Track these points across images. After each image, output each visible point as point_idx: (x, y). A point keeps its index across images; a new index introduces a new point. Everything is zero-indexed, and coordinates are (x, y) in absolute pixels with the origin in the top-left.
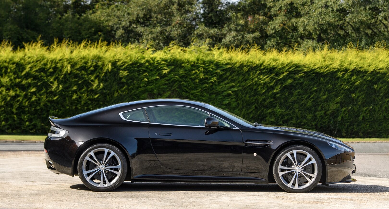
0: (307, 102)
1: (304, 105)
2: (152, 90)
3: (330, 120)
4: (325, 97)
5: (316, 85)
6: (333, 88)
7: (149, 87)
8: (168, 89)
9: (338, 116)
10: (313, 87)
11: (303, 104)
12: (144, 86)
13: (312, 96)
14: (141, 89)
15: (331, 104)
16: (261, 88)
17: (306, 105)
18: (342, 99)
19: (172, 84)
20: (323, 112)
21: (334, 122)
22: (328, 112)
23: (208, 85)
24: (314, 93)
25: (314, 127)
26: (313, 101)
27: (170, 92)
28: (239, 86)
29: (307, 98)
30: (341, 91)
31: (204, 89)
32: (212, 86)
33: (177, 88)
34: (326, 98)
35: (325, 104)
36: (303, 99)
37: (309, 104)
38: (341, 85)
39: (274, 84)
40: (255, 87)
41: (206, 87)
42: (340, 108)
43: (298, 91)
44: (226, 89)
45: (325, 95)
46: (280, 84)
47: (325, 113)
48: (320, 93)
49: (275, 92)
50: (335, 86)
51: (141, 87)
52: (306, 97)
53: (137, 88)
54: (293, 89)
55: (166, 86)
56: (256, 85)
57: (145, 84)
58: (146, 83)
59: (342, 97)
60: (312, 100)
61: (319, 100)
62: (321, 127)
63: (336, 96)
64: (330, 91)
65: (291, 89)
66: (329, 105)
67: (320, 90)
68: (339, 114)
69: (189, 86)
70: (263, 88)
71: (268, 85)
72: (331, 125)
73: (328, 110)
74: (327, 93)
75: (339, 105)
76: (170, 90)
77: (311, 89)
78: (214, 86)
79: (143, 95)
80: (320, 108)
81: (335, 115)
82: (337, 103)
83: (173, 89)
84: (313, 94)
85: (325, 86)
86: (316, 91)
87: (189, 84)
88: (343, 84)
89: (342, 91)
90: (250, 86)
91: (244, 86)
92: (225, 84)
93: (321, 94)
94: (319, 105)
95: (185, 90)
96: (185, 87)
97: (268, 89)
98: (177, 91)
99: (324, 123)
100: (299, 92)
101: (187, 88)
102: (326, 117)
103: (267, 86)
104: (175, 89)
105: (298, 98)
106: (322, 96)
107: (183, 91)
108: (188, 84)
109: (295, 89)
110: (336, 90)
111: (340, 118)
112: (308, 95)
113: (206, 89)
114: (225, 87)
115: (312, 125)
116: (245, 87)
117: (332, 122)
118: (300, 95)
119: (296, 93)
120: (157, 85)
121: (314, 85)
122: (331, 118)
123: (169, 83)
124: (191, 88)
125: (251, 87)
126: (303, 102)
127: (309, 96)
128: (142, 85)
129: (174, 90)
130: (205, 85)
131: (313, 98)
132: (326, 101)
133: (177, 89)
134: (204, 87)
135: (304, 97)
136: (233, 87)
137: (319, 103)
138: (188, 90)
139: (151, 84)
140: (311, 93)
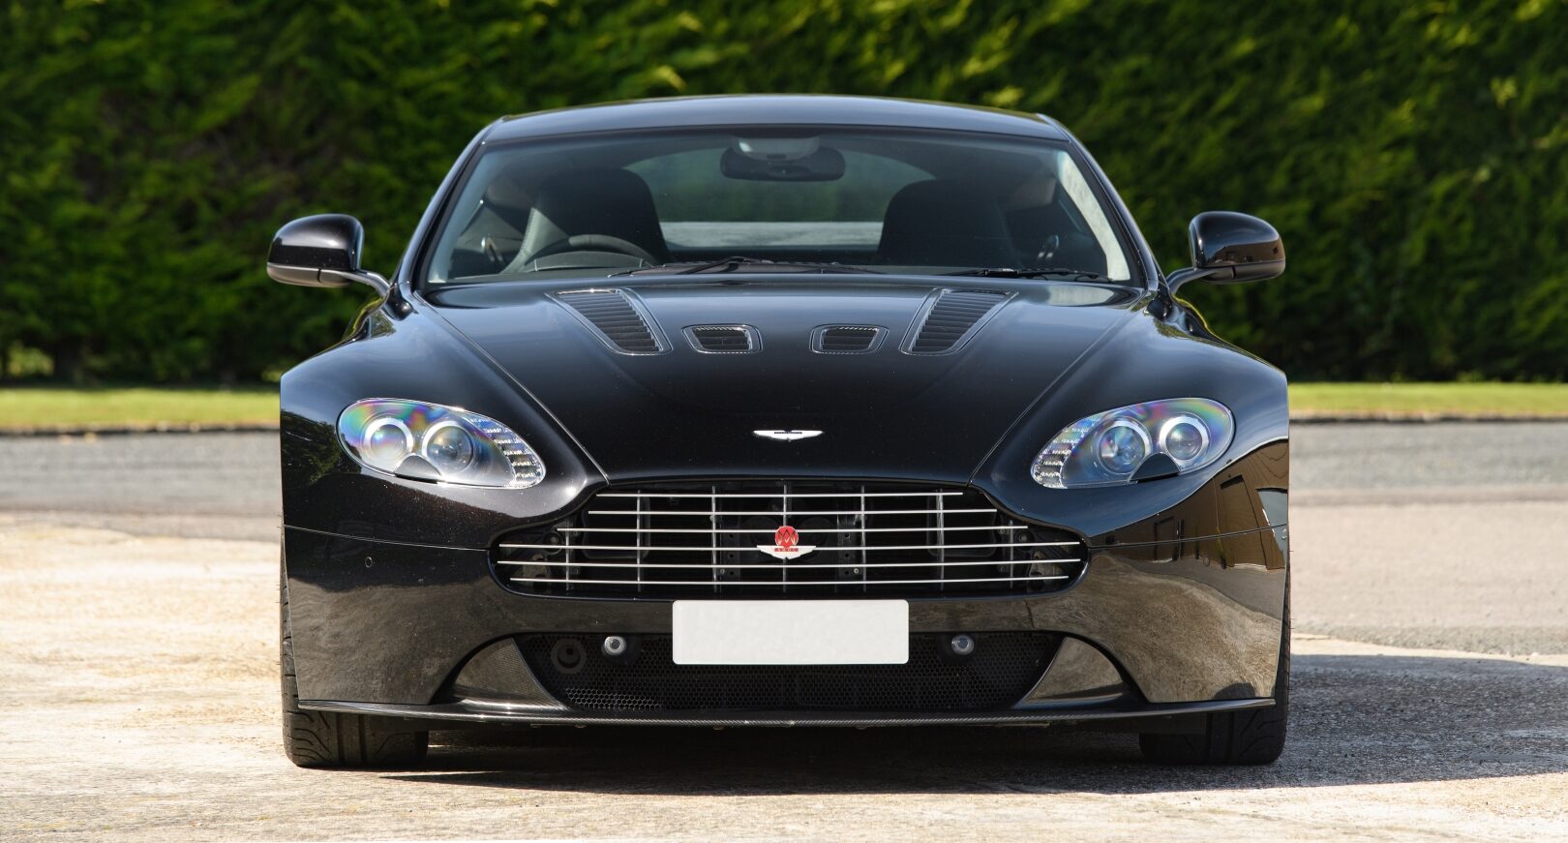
0: (1195, 143)
1: (1170, 161)
2: (133, 67)
3: (1351, 260)
4: (1316, 102)
5: (1250, 24)
6: (1371, 46)
7: (111, 49)
8: (241, 62)
9: (1402, 235)
10: (1234, 39)
11: (1163, 153)
12: (75, 43)
13: (1226, 100)
14: (53, 65)
15: (1355, 153)
16: (880, 48)
17: (1183, 159)
18: (1431, 117)
19: (265, 27)
20: (1303, 205)
21: (1380, 275)
22: (1340, 210)
23: (514, 29)
24: (1243, 80)
25: (1240, 308)
26: (1235, 133)
27: (252, 81)
28: (731, 36)
29: (1191, 116)
30: (1420, 59)
31: (493, 55)
32: (542, 35)
33: (309, 51)
34: (1325, 112)
35: (1318, 156)
36: (1166, 116)
37: (1209, 150)
38: (1425, 20)
39: (965, 22)
40: (838, 42)
41: (503, 40)
42: (1418, 179)
43: (1133, 62)
44: (636, 58)
45: (1311, 88)
46: (1006, 19)
47: (1314, 215)
48: (1279, 76)
49: (975, 77)
50: (1384, 28)
51: (52, 49)
52: (1185, 107)
53: (30, 57)
54: (1098, 53)
55: (227, 42)
56: (841, 25)
57: (86, 27)
58: (92, 18)
59: (1431, 99)
60: (1229, 123)
61: (1272, 127)
62: (1290, 312)
63: (1391, 96)
64: (1345, 65)
65: (1085, 53)
66: (1342, 160)
67: (1283, 57)
68: (1413, 218)
69: (385, 38)
70: (891, 44)
71: (930, 26)
72: (1355, 295)
73: (1337, 195)
74: (1325, 75)
75: (1407, 156)
76: (255, 65)
77: (1219, 51)
78: (558, 40)
79: (72, 106)
80: (1279, 182)
81: (1384, 225)
82: (1399, 144)
83: (275, 57)
84: (1231, 82)
85: (1317, 29)
86: (1252, 63)
87: (389, 28)
88: (1432, 16)
89: (1430, 63)
90: (800, 33)
91: (765, 32)
92: (638, 22)
93: (1289, 85)
94: (1271, 161)
95: (362, 63)
96: (360, 41)
97: (924, 57)
98: (301, 74)
99: (1312, 279)
100: (1137, 73)
101: (377, 52)
102: (1322, 244)
103: (921, 35)
104: (290, 62)
105: (1131, 113)
106: (1294, 96)
107: (346, 71)
108: (381, 24)
109: (1114, 55)
110: (1392, 59)
111: (1414, 249)
112: (1199, 92)
113: (502, 61)
114: (634, 41)
115: (1229, 300)
116: (771, 39)
117: (1361, 271)
118: (1148, 90)
119: (1116, 74)
120: (165, 37)
121: (1238, 21)
122: (1358, 246)
123: (251, 21)
124: (398, 52)
125: (810, 40)
126: (1165, 140)
127: (1208, 101)
128: (60, 35)
129: (280, 70)
130: (496, 29)
131: (1231, 110)
132: (1321, 129)
133: (303, 62)
134: (492, 46)
135: (1173, 107)
136: (688, 40)
137: (1277, 146)
138: (376, 64)
139: (124, 27)
140: (1223, 78)
